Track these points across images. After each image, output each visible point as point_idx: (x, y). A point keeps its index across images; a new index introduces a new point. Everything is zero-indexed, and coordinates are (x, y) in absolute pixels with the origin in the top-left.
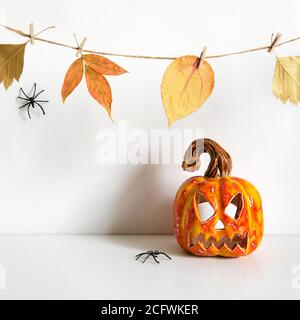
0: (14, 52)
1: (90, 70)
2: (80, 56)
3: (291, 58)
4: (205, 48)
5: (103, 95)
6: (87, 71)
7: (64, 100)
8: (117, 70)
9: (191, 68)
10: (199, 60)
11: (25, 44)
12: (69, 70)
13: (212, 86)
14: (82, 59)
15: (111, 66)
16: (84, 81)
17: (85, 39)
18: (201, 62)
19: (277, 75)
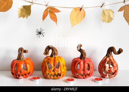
0: (28, 8)
1: (50, 12)
2: (47, 8)
3: (107, 10)
4: (83, 5)
5: (54, 19)
6: (49, 12)
7: (43, 21)
8: (58, 11)
9: (79, 11)
10: (81, 8)
11: (31, 5)
12: (44, 12)
13: (85, 16)
14: (48, 8)
15: (56, 10)
16: (49, 15)
17: (48, 3)
18: (82, 9)
19: (102, 15)
